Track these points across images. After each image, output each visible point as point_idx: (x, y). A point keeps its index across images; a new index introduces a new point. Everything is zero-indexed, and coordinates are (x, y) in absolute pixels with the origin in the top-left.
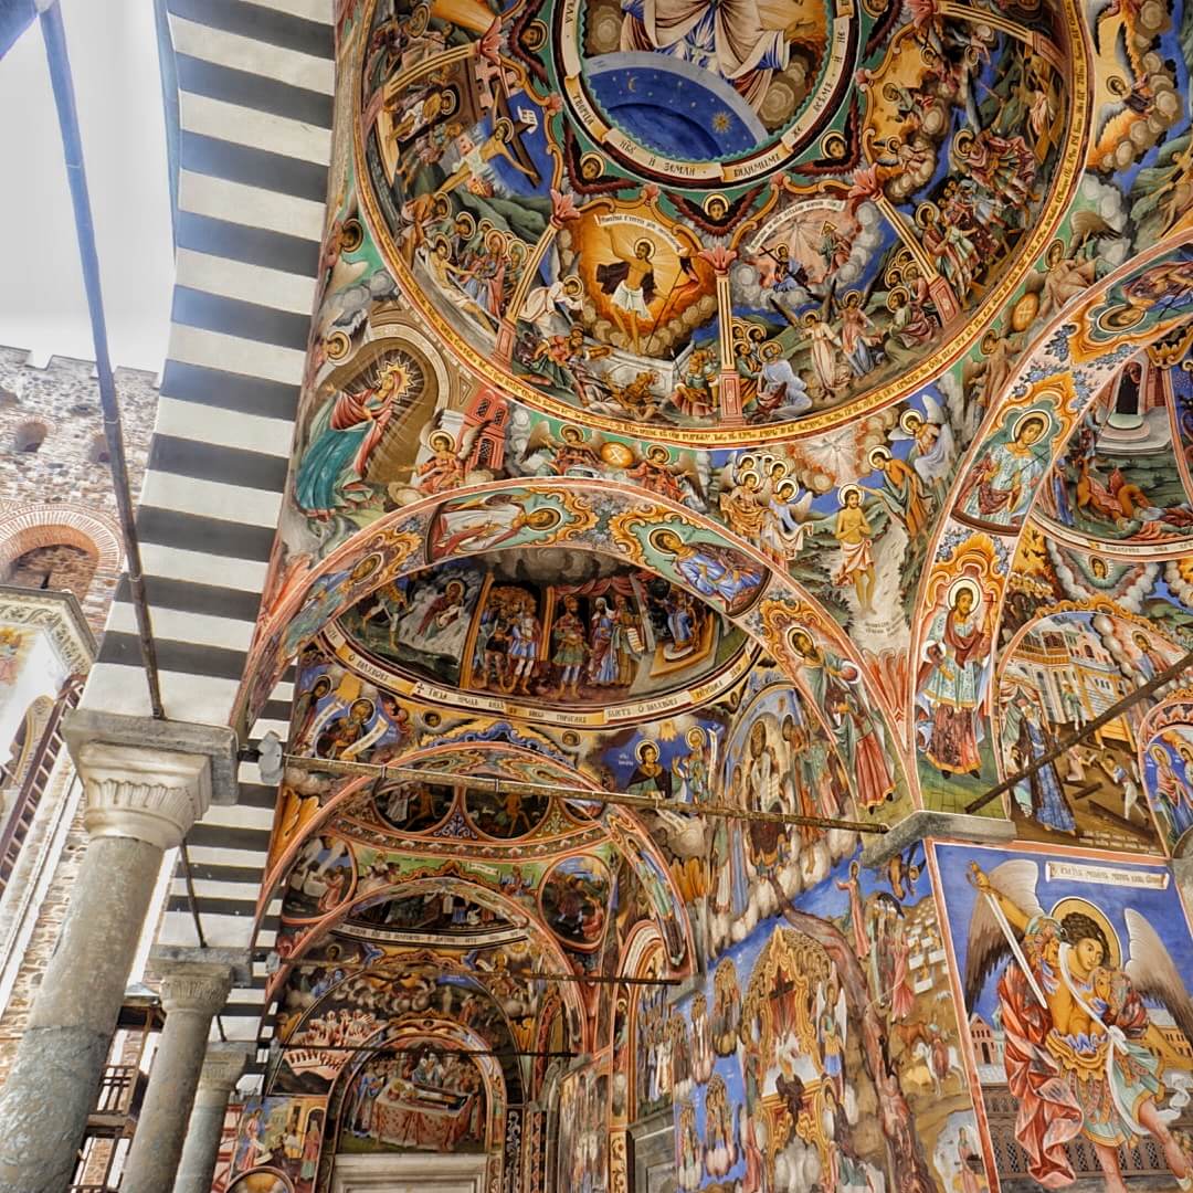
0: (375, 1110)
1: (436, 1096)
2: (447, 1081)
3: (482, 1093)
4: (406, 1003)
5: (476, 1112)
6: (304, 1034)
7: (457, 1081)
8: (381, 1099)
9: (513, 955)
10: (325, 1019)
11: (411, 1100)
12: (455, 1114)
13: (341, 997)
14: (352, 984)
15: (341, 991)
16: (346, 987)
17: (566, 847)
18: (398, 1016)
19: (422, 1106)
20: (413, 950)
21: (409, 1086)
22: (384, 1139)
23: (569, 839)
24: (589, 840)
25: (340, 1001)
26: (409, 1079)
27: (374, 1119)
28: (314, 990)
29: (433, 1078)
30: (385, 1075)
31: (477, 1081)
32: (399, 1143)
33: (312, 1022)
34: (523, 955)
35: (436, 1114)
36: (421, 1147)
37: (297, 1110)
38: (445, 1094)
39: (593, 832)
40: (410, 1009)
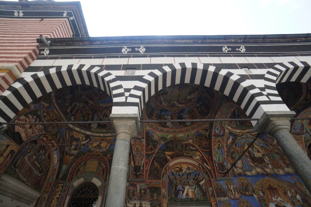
0: (23, 161)
1: (38, 166)
2: (43, 162)
3: (48, 171)
4: (51, 130)
5: (44, 177)
6: (25, 118)
7: (45, 164)
8: (26, 158)
9: (75, 135)
10: (33, 117)
11: (33, 164)
12: (39, 175)
13: (39, 114)
14: (44, 112)
15: (40, 112)
16: (42, 112)
17: (154, 128)
18: (48, 132)
19: (34, 167)
20: (59, 115)
21: (34, 157)
22: (19, 174)
23: (155, 127)
24: (159, 131)
25: (39, 115)
26: (35, 155)
27: (21, 165)
28: (35, 105)
29: (41, 159)
30: (31, 149)
31: (48, 166)
32: (22, 178)
33: (29, 115)
34: (78, 137)
35: (36, 172)
36: (27, 183)
37: (8, 146)
38: (41, 166)
39: (161, 130)
40: (51, 133)
